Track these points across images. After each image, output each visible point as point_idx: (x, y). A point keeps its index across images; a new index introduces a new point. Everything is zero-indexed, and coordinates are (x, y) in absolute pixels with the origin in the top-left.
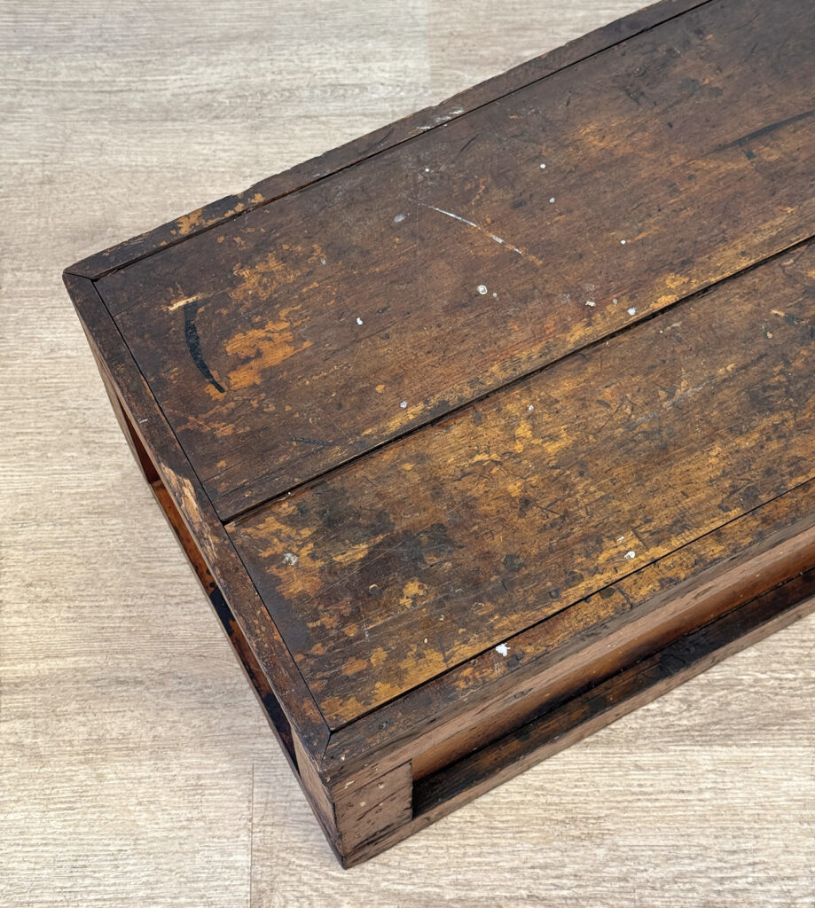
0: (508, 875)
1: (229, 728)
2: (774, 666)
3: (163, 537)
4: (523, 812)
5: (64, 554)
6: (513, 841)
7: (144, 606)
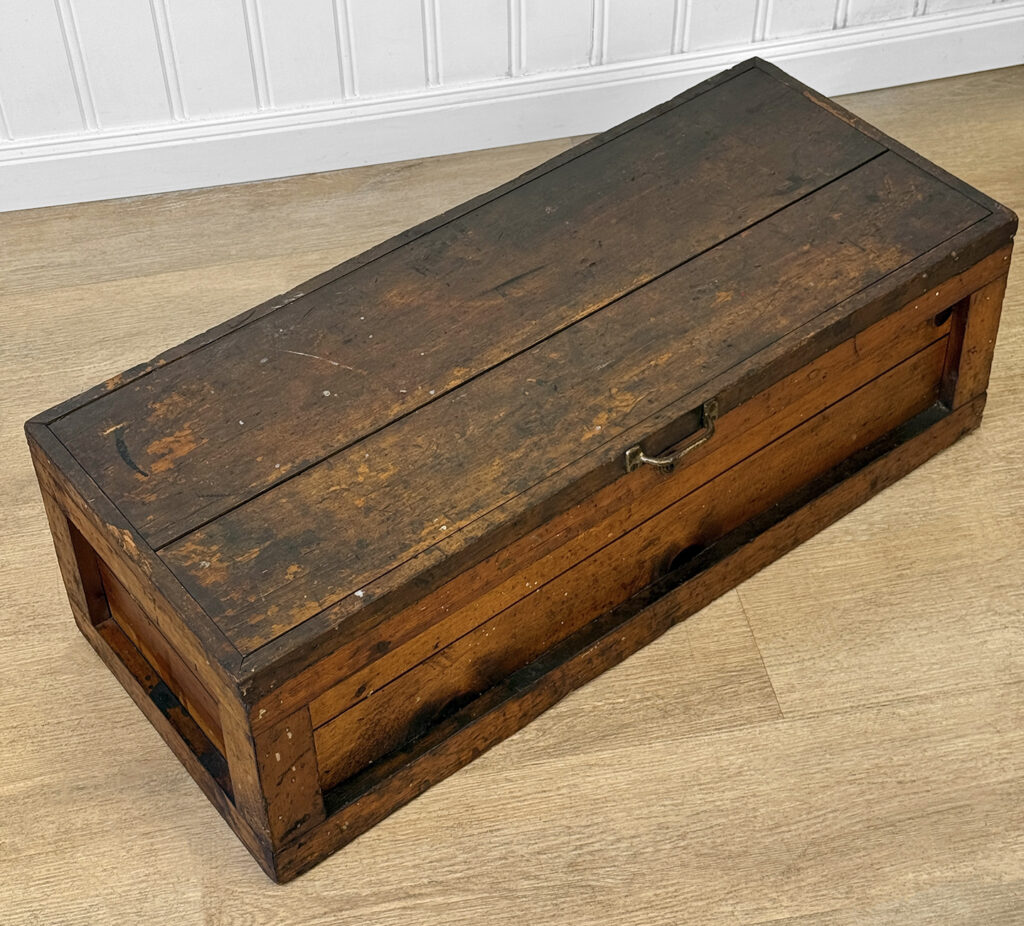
0: (412, 871)
1: (174, 807)
2: (607, 696)
3: (107, 682)
4: (419, 826)
5: (25, 706)
6: (413, 847)
7: (95, 732)
